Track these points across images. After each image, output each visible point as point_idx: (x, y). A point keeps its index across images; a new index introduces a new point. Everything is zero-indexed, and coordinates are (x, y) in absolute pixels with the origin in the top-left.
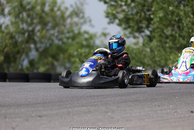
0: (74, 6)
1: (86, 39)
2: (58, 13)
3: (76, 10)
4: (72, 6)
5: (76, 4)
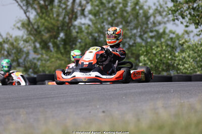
1: (172, 39)
2: (141, 11)
4: (154, 4)
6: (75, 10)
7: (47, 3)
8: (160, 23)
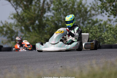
0: (92, 4)
3: (93, 6)
4: (90, 4)
5: (93, 2)
6: (45, 8)
7: (28, 4)
8: (94, 15)
